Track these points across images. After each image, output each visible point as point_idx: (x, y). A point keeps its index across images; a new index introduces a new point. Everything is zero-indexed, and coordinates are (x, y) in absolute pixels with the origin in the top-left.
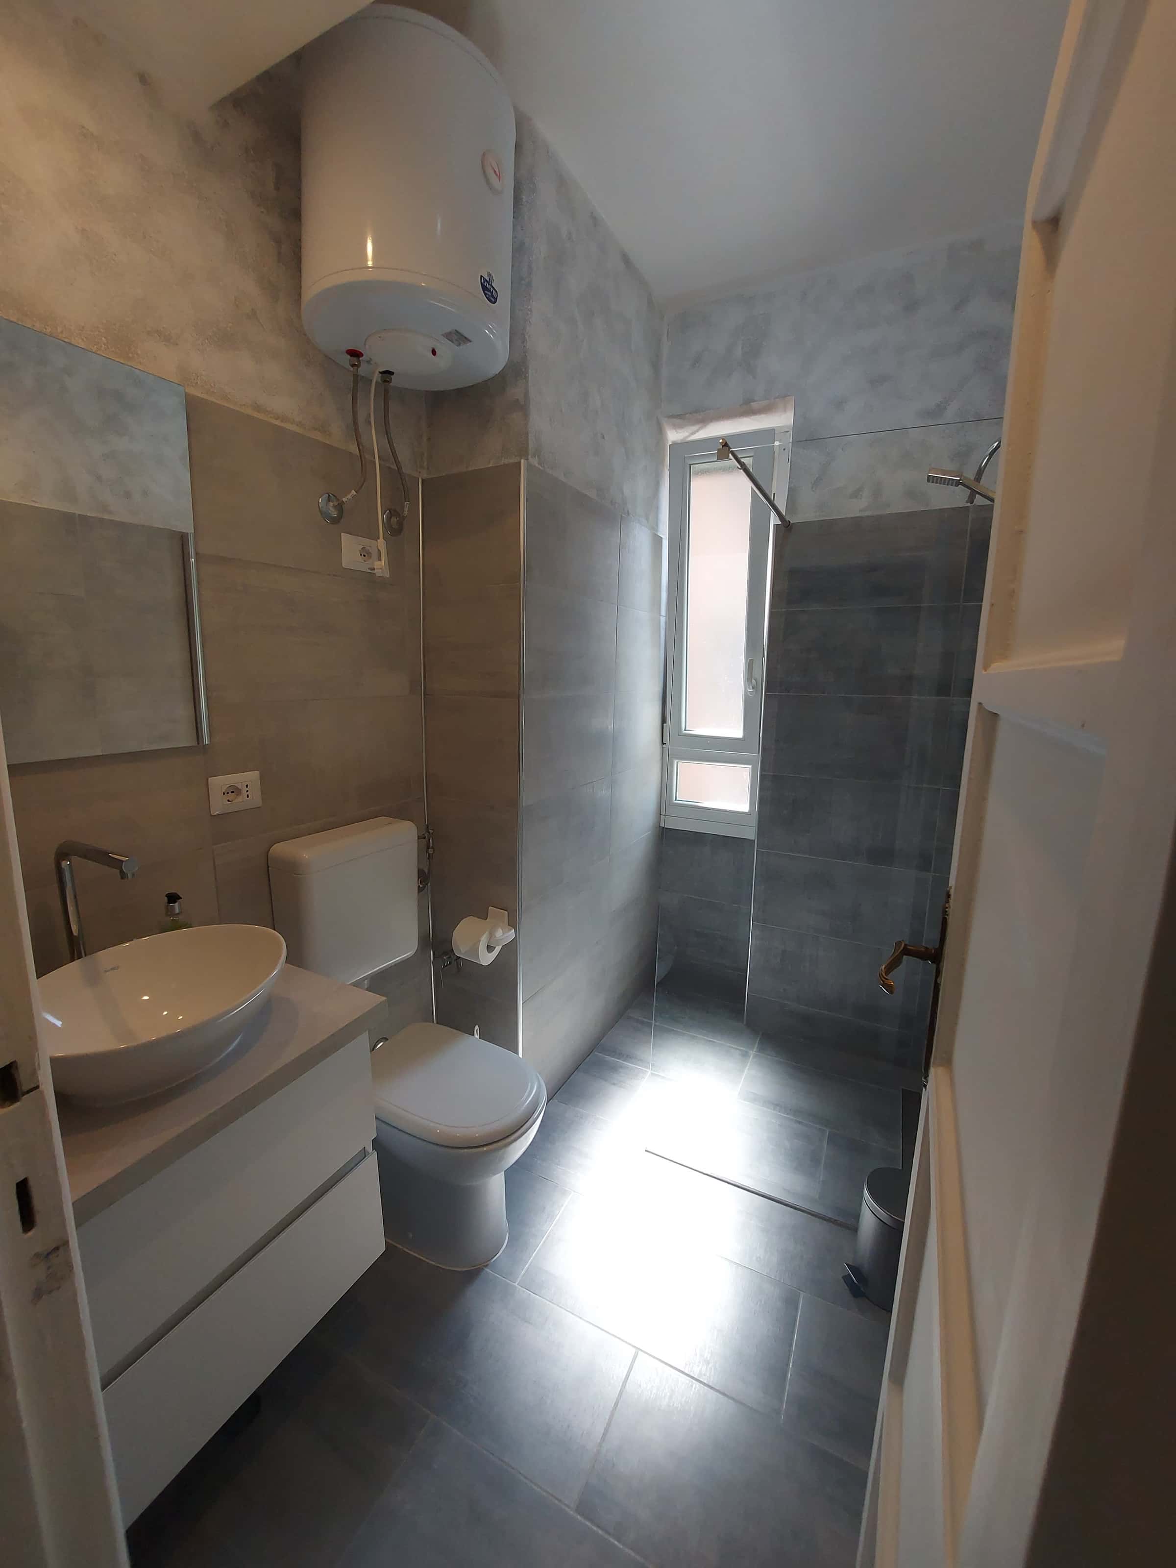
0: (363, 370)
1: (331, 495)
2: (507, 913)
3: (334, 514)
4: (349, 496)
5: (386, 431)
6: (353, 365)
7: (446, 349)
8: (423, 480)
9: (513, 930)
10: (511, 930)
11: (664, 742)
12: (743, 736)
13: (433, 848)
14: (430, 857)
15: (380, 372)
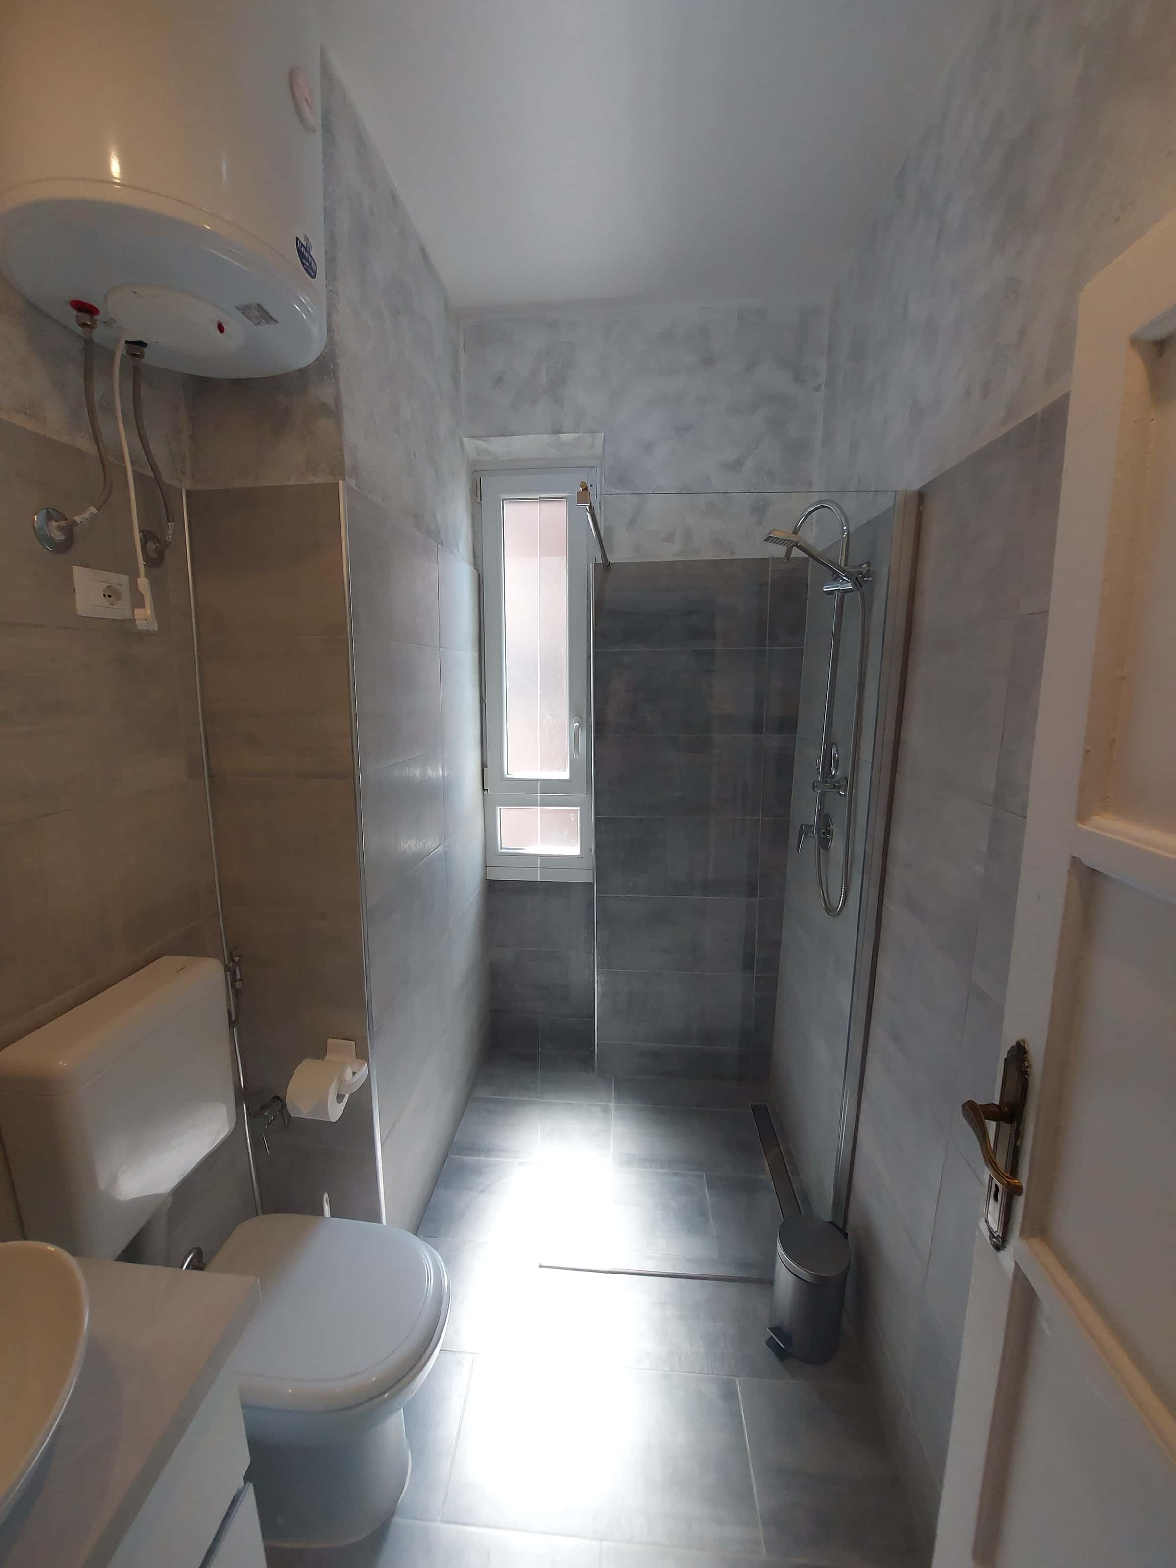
0: (99, 334)
1: (50, 510)
2: (353, 1043)
3: (59, 536)
4: (86, 515)
5: (137, 424)
6: (84, 325)
7: (237, 327)
8: (188, 494)
9: (366, 1064)
10: (361, 1066)
11: (485, 788)
12: (570, 777)
13: (241, 980)
14: (237, 993)
15: (127, 342)
